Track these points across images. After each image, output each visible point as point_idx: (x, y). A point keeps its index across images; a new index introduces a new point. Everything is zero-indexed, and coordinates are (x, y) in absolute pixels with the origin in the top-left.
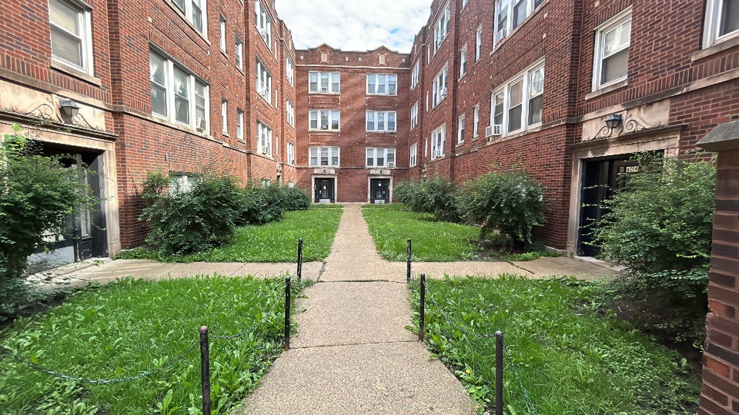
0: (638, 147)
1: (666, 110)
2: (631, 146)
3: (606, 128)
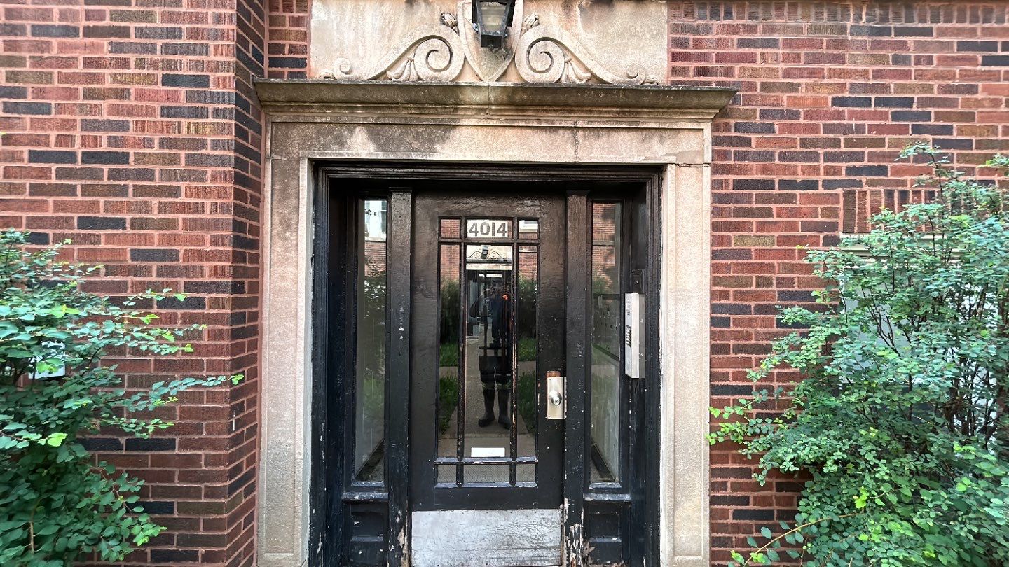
0: (576, 142)
1: (659, 34)
2: (545, 135)
3: (437, 42)
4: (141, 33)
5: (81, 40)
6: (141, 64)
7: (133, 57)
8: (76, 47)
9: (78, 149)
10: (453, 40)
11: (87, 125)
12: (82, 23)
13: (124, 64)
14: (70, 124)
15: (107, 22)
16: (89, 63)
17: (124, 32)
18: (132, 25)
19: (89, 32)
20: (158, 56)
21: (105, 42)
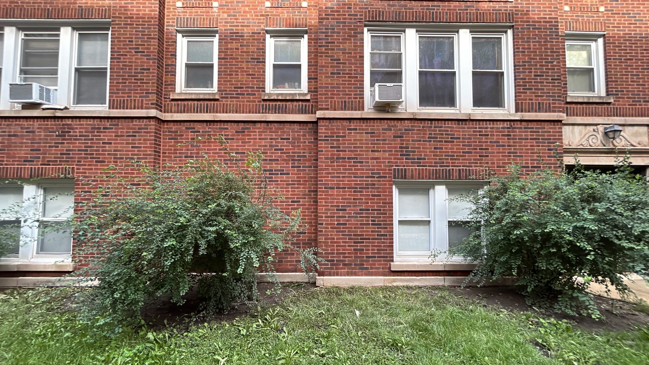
3: (594, 136)
4: (542, 139)
5: (529, 141)
6: (542, 146)
7: (541, 144)
8: (528, 142)
9: (530, 165)
10: (598, 136)
11: (531, 160)
12: (529, 137)
13: (539, 146)
14: (528, 160)
15: (535, 137)
16: (531, 146)
17: (539, 139)
18: (540, 137)
19: (531, 139)
20: (546, 144)
21: (534, 141)
